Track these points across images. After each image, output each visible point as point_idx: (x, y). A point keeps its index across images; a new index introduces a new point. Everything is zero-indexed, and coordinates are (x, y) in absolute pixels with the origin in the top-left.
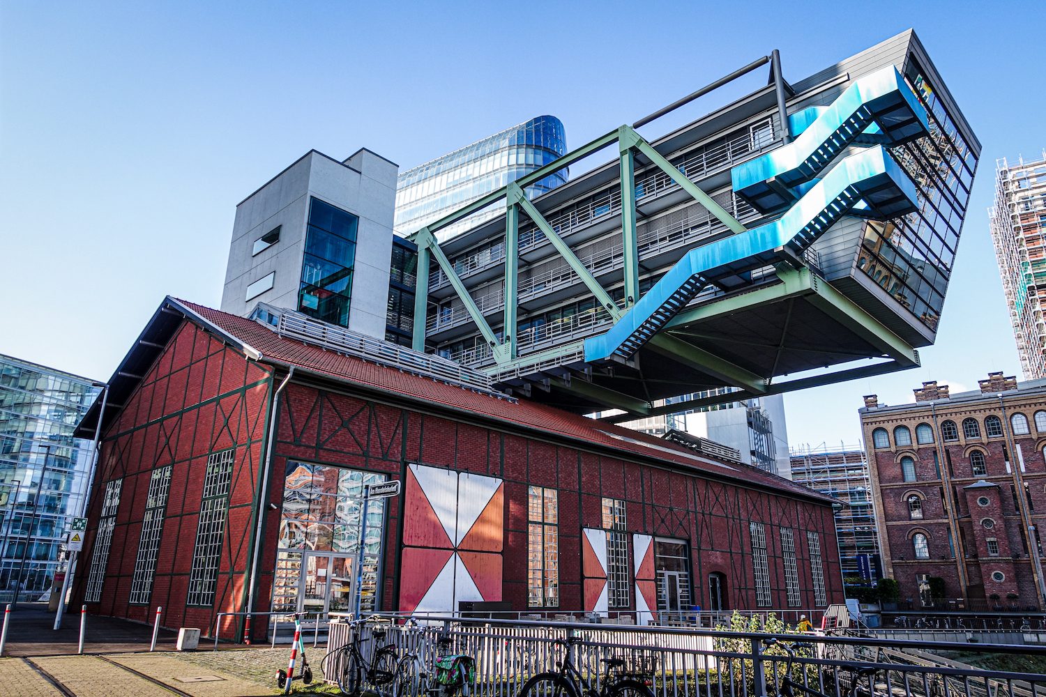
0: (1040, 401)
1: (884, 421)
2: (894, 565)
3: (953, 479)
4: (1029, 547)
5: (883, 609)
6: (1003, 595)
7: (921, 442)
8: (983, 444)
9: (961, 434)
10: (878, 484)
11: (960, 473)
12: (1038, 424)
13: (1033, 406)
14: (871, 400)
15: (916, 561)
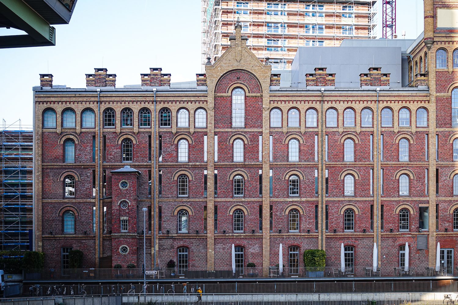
0: (184, 100)
1: (54, 102)
2: (43, 239)
3: (105, 164)
4: (152, 225)
5: (25, 279)
6: (125, 265)
7: (84, 126)
8: (134, 133)
9: (118, 122)
10: (40, 163)
11: (111, 158)
12: (179, 120)
13: (178, 103)
14: (46, 79)
15: (63, 236)
